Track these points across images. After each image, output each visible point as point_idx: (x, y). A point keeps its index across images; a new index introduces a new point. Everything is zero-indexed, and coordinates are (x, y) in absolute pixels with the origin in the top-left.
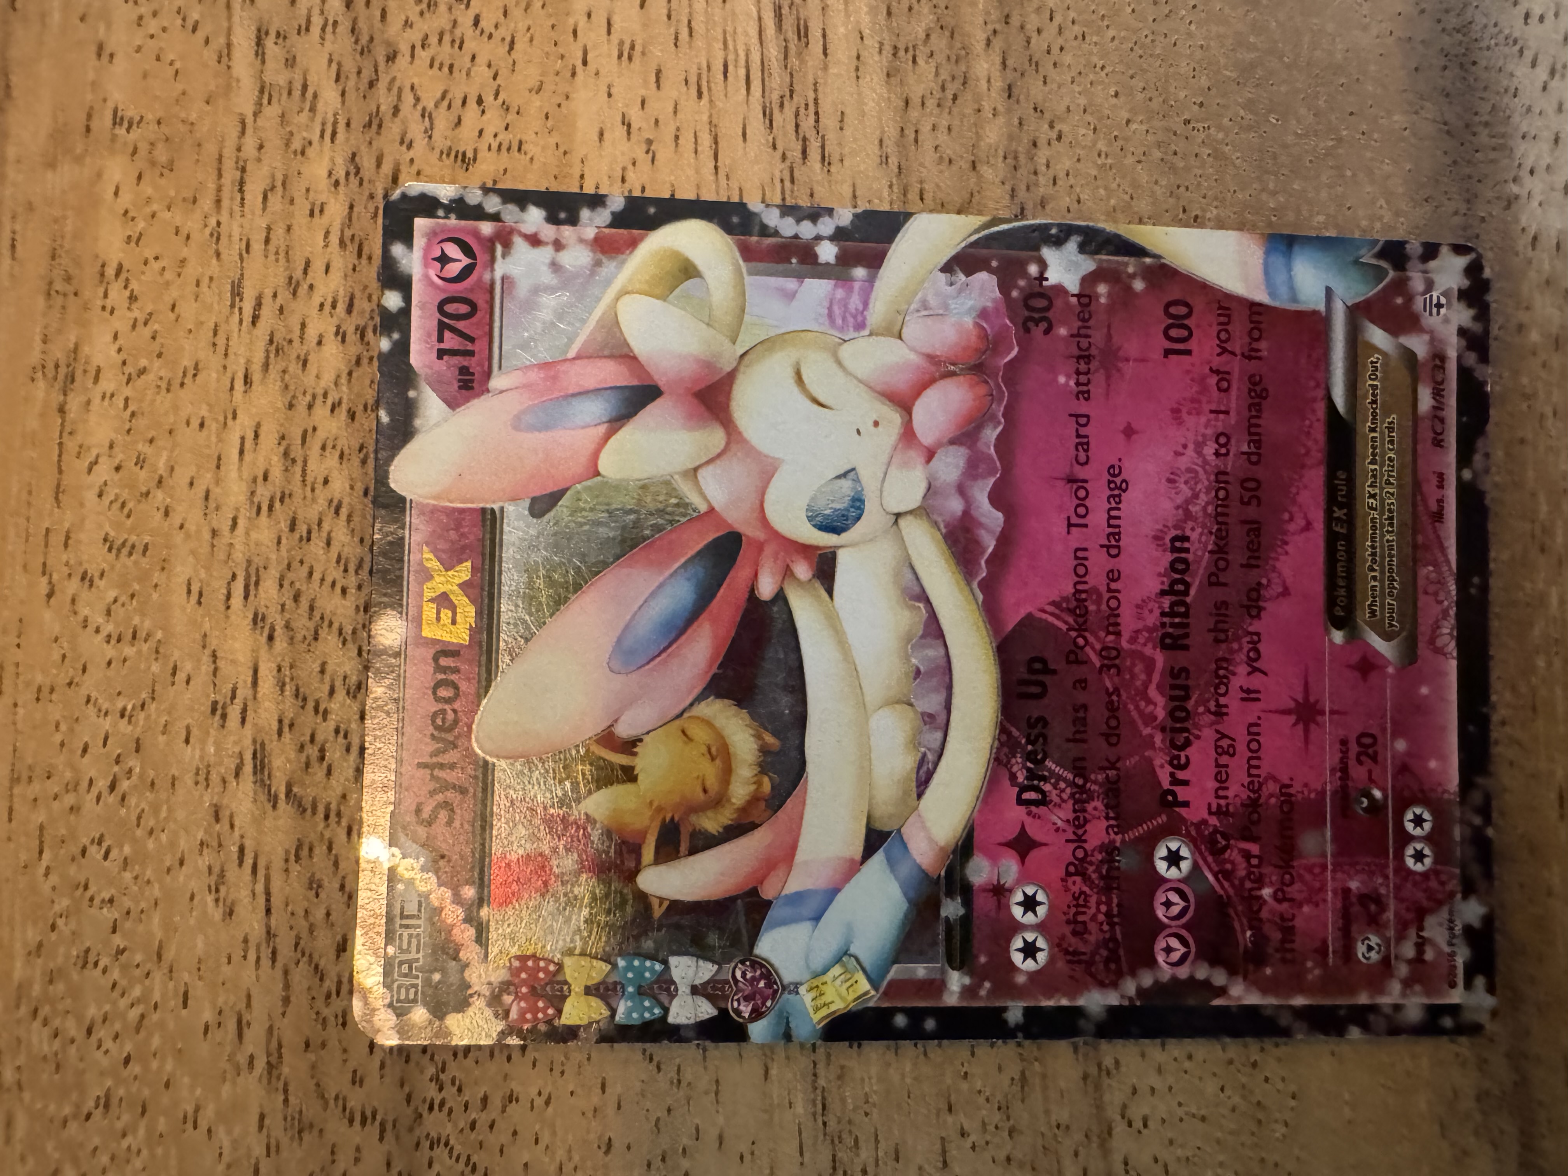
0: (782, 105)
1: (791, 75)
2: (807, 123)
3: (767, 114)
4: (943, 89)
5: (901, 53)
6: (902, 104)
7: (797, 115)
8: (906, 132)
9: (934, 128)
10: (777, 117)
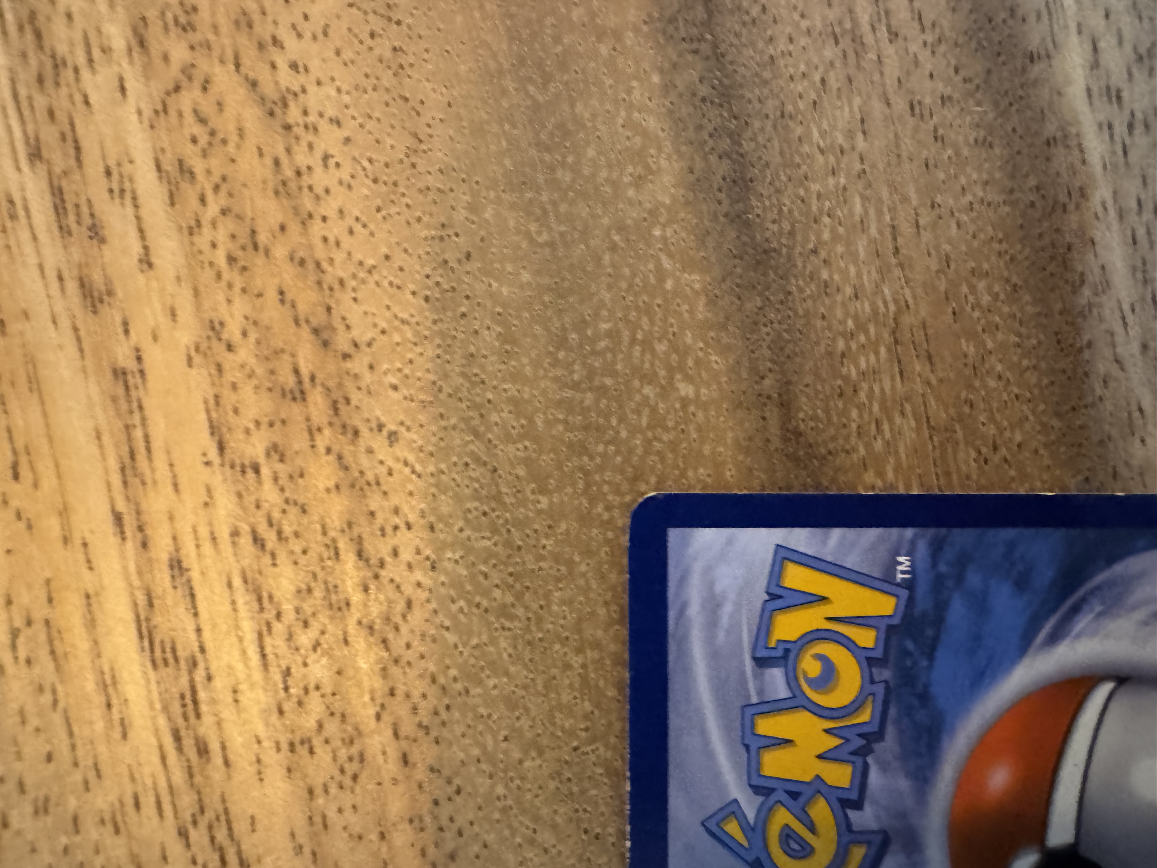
0: (195, 823)
1: (199, 793)
2: (221, 835)
3: (183, 834)
4: (342, 771)
5: (298, 748)
6: (306, 795)
7: (210, 827)
8: (315, 819)
9: (340, 811)
10: (193, 834)
